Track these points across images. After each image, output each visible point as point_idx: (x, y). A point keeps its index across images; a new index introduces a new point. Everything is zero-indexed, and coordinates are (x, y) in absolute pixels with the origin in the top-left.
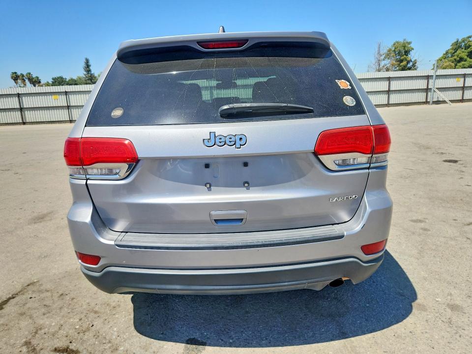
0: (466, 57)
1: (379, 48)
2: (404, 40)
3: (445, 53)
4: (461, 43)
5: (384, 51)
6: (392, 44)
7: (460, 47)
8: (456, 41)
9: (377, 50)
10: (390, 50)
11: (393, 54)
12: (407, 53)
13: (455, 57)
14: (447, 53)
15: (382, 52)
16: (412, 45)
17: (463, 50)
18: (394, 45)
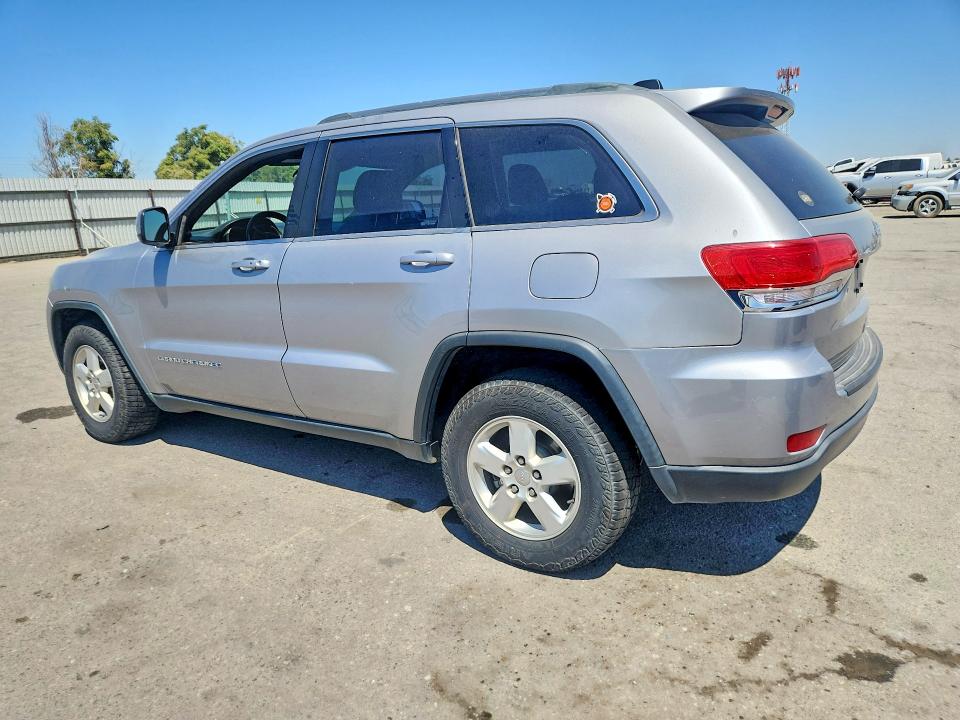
0: (207, 162)
1: (45, 129)
2: (95, 119)
3: (169, 151)
4: (192, 136)
5: (57, 137)
6: (72, 123)
7: (192, 143)
8: (183, 131)
9: (41, 132)
10: (68, 137)
11: (76, 145)
12: (106, 144)
13: (191, 161)
14: (173, 152)
15: (53, 139)
16: (112, 131)
17: (200, 149)
18: (75, 126)
